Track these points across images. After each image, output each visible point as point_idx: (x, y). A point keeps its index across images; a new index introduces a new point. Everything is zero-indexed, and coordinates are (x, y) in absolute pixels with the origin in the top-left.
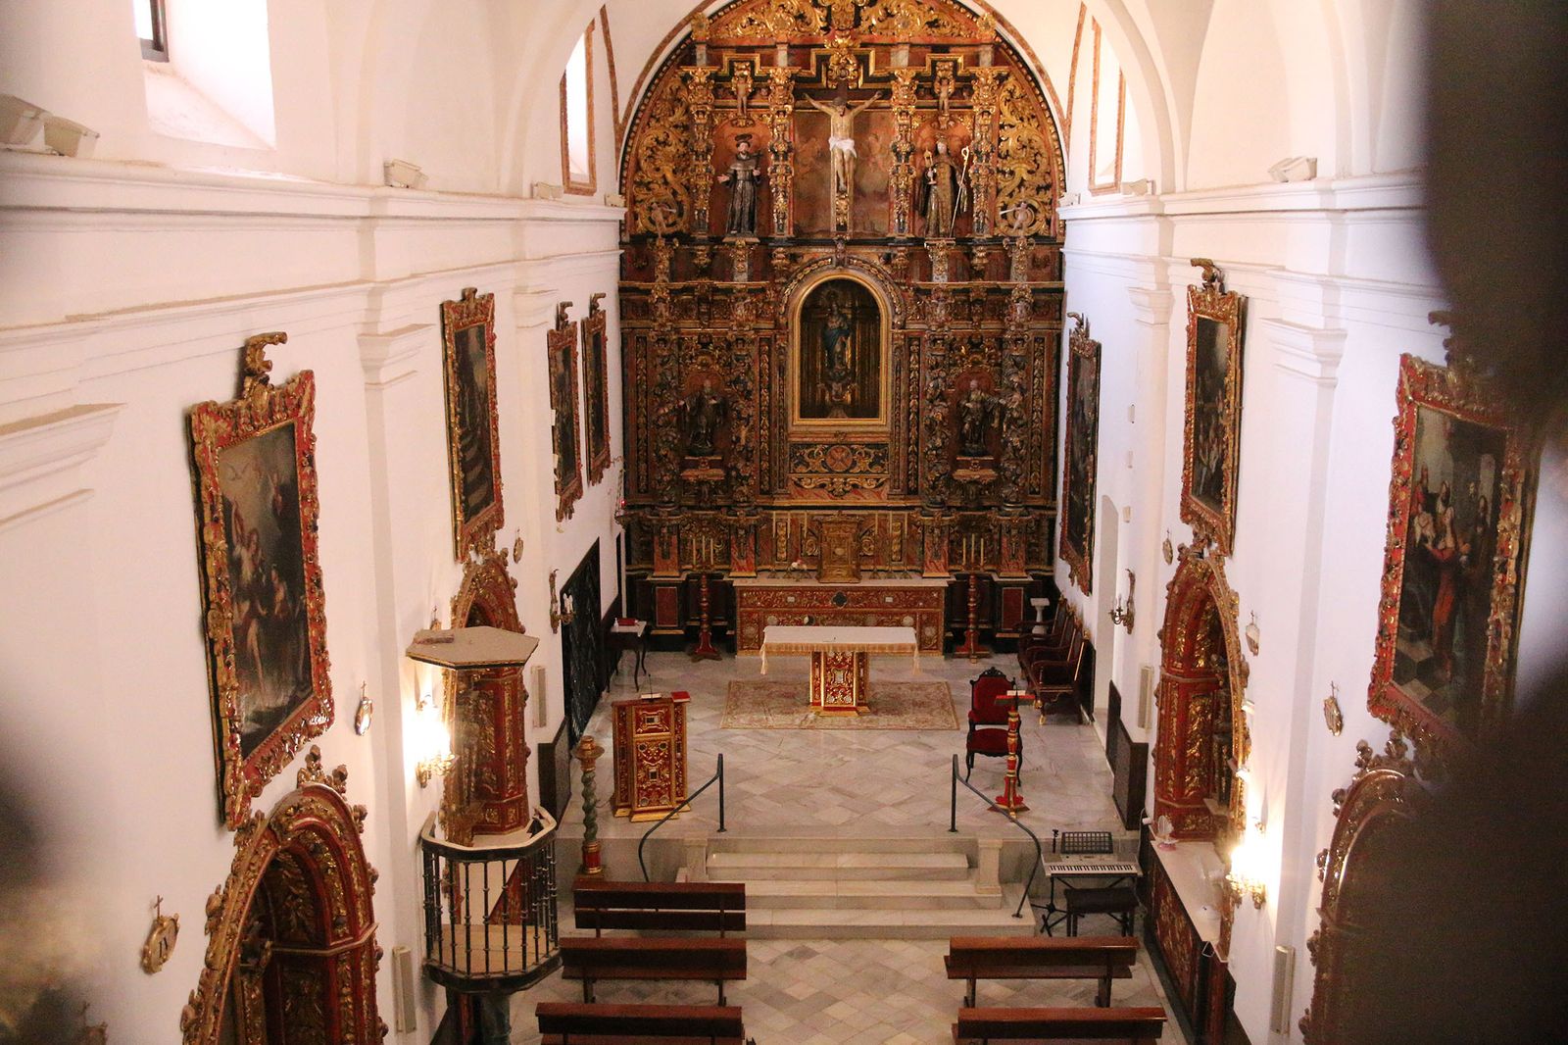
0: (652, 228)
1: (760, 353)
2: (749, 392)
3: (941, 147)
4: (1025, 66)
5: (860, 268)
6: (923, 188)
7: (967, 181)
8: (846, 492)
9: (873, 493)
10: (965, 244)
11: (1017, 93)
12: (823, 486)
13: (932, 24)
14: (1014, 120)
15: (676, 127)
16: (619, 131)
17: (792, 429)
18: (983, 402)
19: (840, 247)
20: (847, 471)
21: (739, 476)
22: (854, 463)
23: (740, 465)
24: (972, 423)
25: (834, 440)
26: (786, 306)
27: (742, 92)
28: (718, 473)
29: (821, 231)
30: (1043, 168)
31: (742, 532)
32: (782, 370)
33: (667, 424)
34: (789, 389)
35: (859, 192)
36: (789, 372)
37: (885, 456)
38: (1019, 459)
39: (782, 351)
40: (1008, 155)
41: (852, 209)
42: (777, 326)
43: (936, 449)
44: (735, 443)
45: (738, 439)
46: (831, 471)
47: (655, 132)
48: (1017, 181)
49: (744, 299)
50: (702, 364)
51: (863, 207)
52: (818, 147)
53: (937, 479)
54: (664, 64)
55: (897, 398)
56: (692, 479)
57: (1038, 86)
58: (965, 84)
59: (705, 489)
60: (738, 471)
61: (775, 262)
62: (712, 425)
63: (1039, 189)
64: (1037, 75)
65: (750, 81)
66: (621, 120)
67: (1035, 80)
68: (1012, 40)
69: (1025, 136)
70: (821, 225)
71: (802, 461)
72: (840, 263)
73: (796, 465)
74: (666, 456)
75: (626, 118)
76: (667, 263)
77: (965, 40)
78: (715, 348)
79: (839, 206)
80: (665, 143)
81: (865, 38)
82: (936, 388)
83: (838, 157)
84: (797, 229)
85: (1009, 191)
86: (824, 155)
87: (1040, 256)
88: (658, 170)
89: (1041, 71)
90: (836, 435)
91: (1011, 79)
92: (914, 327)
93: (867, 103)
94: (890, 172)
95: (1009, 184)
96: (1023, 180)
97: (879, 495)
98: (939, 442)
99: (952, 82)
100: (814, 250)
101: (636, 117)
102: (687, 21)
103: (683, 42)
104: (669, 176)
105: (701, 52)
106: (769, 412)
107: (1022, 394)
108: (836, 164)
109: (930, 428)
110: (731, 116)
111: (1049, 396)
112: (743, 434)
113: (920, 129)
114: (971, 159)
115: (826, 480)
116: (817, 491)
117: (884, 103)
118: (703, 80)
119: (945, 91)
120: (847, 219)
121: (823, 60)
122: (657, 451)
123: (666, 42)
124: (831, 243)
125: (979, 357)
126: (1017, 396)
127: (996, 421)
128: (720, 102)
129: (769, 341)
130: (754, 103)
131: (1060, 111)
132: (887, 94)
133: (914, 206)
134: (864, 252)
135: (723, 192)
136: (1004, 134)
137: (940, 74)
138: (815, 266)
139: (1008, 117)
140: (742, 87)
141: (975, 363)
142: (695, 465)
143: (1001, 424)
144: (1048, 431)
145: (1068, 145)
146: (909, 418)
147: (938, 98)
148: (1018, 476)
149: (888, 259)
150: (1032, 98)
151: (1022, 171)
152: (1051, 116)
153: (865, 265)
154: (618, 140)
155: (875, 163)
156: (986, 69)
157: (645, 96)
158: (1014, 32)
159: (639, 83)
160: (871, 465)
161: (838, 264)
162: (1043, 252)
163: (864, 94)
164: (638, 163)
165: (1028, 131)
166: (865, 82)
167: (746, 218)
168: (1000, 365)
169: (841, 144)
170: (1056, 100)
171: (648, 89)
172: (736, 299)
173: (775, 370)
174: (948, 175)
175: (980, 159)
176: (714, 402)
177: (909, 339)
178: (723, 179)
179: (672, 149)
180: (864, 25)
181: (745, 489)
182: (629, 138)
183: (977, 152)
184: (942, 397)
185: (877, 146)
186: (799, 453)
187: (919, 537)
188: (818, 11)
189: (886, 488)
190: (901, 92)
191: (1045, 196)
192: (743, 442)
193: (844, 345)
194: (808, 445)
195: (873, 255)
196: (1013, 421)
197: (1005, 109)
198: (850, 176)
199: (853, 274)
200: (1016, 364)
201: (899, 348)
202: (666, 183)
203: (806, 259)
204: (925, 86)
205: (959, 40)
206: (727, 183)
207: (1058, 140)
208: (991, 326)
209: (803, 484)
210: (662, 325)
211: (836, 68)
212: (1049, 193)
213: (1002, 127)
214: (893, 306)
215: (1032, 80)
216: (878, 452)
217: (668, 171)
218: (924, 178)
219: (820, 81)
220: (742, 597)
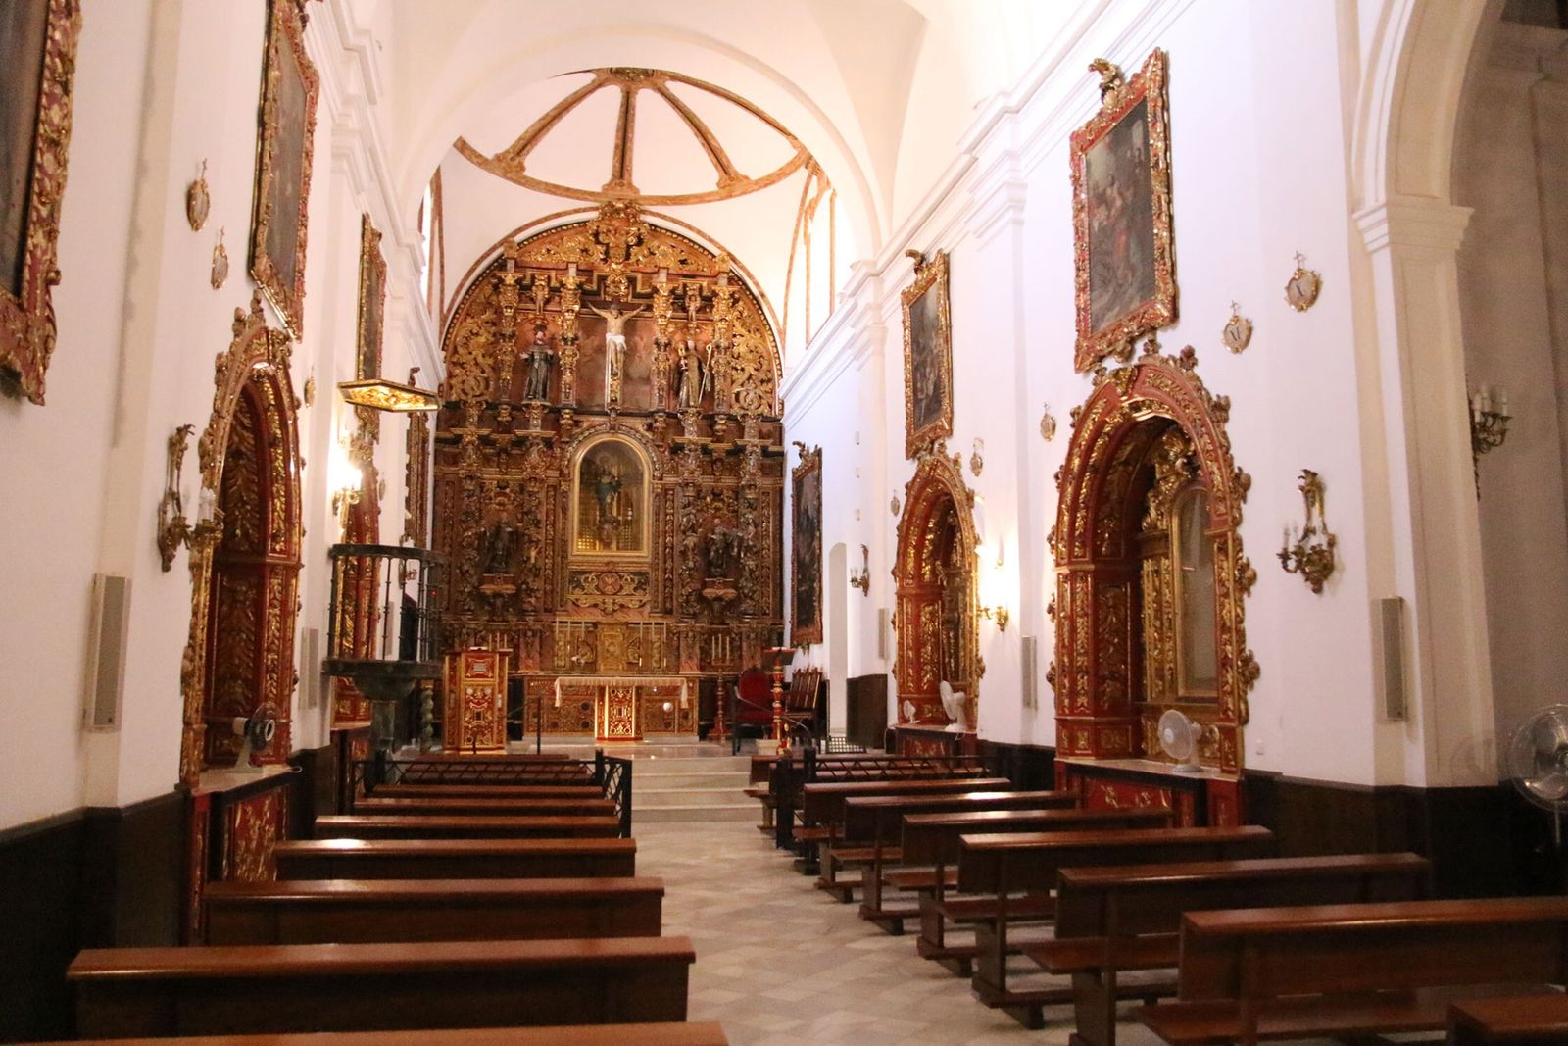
0: (464, 397)
1: (547, 498)
2: (539, 522)
3: (691, 344)
4: (751, 293)
5: (628, 434)
6: (678, 373)
7: (711, 368)
8: (614, 611)
9: (639, 610)
10: (709, 420)
11: (745, 314)
12: (595, 605)
13: (683, 262)
14: (743, 332)
15: (487, 322)
16: (443, 319)
17: (571, 558)
18: (725, 535)
19: (613, 415)
20: (615, 594)
21: (528, 588)
22: (622, 588)
23: (530, 581)
24: (717, 551)
25: (605, 568)
26: (569, 460)
27: (540, 297)
28: (509, 589)
29: (598, 405)
30: (765, 367)
31: (530, 634)
32: (565, 510)
33: (470, 545)
34: (570, 526)
35: (627, 378)
36: (570, 513)
37: (647, 582)
38: (755, 580)
39: (565, 494)
40: (739, 356)
41: (622, 390)
42: (561, 473)
43: (690, 569)
44: (525, 562)
45: (529, 558)
46: (603, 593)
47: (470, 324)
48: (746, 376)
49: (538, 444)
50: (499, 504)
51: (630, 388)
52: (596, 343)
53: (690, 594)
54: (481, 275)
55: (656, 536)
56: (488, 592)
57: (761, 308)
58: (708, 302)
59: (499, 602)
60: (527, 584)
61: (562, 422)
62: (507, 549)
63: (763, 382)
64: (760, 298)
65: (546, 289)
66: (445, 311)
67: (758, 303)
68: (741, 273)
69: (751, 343)
70: (597, 400)
71: (579, 585)
72: (612, 428)
73: (574, 588)
74: (468, 571)
75: (449, 310)
76: (476, 418)
77: (707, 271)
78: (511, 491)
79: (611, 388)
80: (477, 335)
81: (635, 267)
82: (689, 521)
83: (613, 347)
84: (579, 402)
85: (741, 382)
86: (601, 349)
87: (765, 430)
88: (471, 353)
89: (763, 295)
90: (607, 564)
91: (741, 303)
92: (670, 480)
93: (635, 312)
94: (653, 361)
95: (741, 377)
96: (751, 375)
97: (641, 613)
98: (691, 564)
99: (698, 299)
100: (592, 418)
101: (456, 312)
102: (501, 244)
103: (496, 260)
104: (480, 359)
105: (510, 264)
106: (553, 544)
107: (755, 527)
108: (610, 355)
109: (684, 553)
110: (531, 316)
111: (774, 537)
112: (533, 553)
113: (674, 333)
114: (713, 352)
115: (599, 599)
116: (591, 610)
117: (647, 314)
118: (512, 282)
119: (693, 306)
120: (618, 396)
121: (602, 279)
122: (460, 568)
123: (483, 258)
124: (606, 414)
125: (720, 504)
126: (751, 529)
127: (736, 550)
128: (522, 305)
129: (555, 488)
130: (549, 307)
131: (777, 323)
132: (649, 308)
133: (670, 387)
134: (630, 421)
135: (523, 367)
136: (736, 341)
137: (690, 293)
138: (592, 431)
139: (739, 329)
140: (541, 295)
141: (718, 509)
142: (492, 581)
143: (739, 553)
144: (774, 564)
145: (783, 348)
146: (665, 553)
147: (687, 311)
148: (754, 592)
149: (650, 428)
150: (756, 316)
151: (750, 369)
152: (771, 329)
153: (632, 431)
154: (442, 326)
155: (640, 357)
156: (724, 289)
157: (464, 298)
158: (742, 267)
159: (461, 286)
160: (635, 589)
161: (611, 429)
162: (768, 427)
163: (633, 307)
164: (455, 348)
165: (754, 340)
166: (634, 297)
167: (540, 387)
168: (736, 511)
169: (615, 338)
170: (774, 316)
171: (467, 293)
172: (532, 445)
173: (559, 511)
174: (696, 364)
175: (720, 352)
176: (509, 530)
177: (666, 491)
178: (525, 356)
179: (482, 340)
180: (633, 259)
181: (533, 600)
182: (449, 327)
183: (718, 347)
184: (693, 529)
185: (641, 344)
186: (576, 578)
187: (675, 643)
188: (599, 247)
189: (647, 608)
190: (660, 304)
191: (767, 387)
192: (533, 560)
193: (612, 499)
194: (585, 572)
195: (639, 424)
196: (748, 549)
197: (736, 323)
198: (621, 365)
199: (622, 438)
200: (750, 506)
201: (657, 495)
202: (477, 364)
203: (585, 425)
204: (679, 301)
205: (702, 274)
206: (526, 359)
207: (776, 347)
208: (728, 481)
209: (579, 603)
210: (470, 465)
211: (612, 286)
212: (770, 386)
213: (734, 336)
214: (653, 463)
215: (756, 303)
216: (642, 580)
217: (478, 353)
218: (678, 365)
219: (599, 295)
220: (529, 687)
